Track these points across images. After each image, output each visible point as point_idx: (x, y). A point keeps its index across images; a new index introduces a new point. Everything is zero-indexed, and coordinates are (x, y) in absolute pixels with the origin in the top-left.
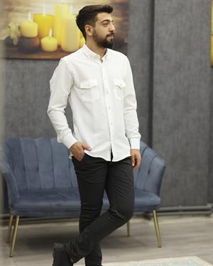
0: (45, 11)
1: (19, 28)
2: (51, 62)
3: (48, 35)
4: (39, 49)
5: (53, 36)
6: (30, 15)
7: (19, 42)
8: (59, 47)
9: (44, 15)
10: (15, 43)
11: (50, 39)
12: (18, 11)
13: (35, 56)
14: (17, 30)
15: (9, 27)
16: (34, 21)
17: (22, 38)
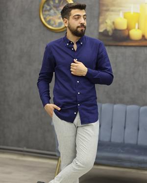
0: (132, 9)
1: (113, 23)
2: (138, 48)
3: (135, 28)
4: (128, 38)
5: (138, 28)
6: (121, 13)
7: (113, 33)
8: (143, 36)
9: (132, 13)
10: (110, 34)
11: (136, 30)
12: (112, 11)
13: (125, 44)
14: (112, 24)
15: (106, 23)
16: (125, 17)
17: (116, 30)
